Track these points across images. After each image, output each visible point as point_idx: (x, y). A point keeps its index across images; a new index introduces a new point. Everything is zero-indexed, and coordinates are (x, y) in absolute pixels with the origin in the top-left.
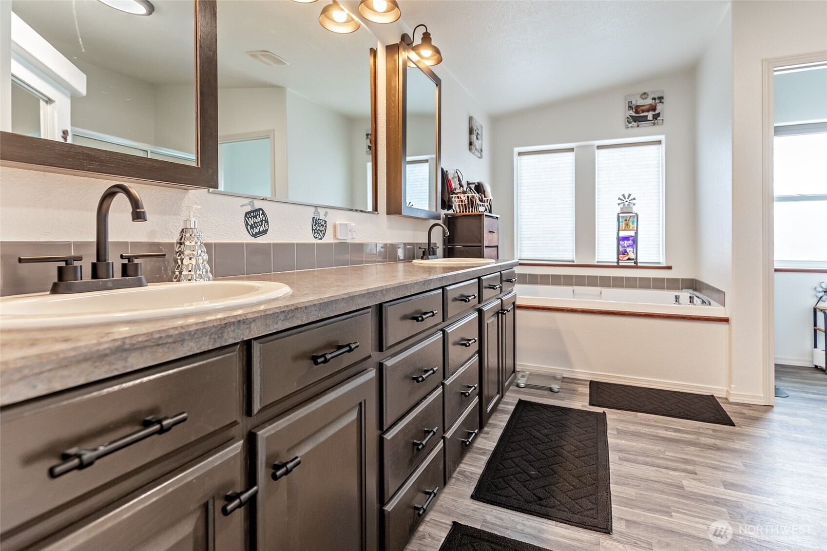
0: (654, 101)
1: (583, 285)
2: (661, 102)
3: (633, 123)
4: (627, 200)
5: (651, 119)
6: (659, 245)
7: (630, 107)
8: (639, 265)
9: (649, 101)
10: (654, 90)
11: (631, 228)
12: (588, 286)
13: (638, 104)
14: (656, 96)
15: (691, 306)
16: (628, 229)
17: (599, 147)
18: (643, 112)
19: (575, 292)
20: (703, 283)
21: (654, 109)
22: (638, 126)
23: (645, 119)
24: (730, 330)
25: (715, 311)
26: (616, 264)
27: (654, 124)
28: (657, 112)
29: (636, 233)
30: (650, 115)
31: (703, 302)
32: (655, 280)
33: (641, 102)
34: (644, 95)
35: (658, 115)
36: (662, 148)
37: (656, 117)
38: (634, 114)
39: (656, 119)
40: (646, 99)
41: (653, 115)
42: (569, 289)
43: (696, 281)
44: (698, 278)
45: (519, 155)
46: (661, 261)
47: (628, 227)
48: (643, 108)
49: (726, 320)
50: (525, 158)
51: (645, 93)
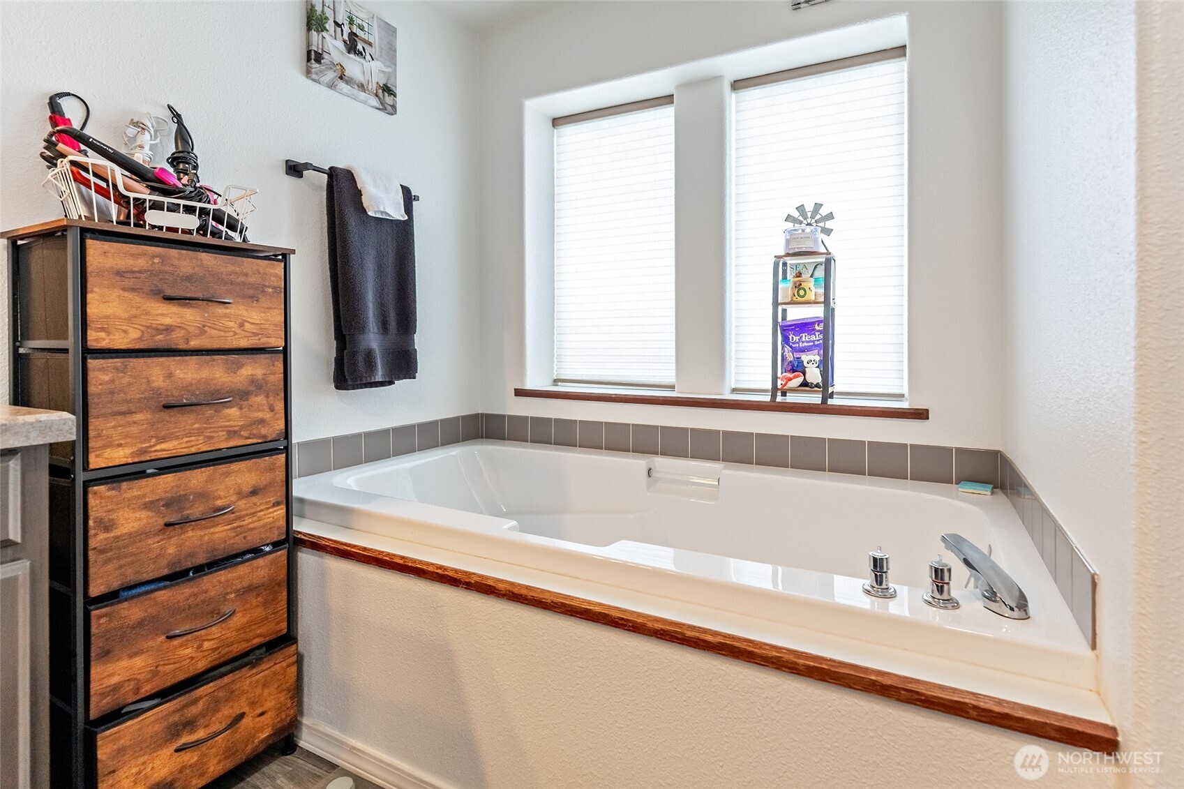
1: (681, 454)
4: (809, 220)
8: (832, 402)
11: (811, 296)
12: (694, 457)
16: (800, 299)
17: (738, 85)
19: (653, 474)
26: (766, 398)
29: (830, 312)
32: (877, 448)
36: (904, 66)
42: (638, 464)
45: (554, 125)
47: (802, 292)
50: (569, 132)
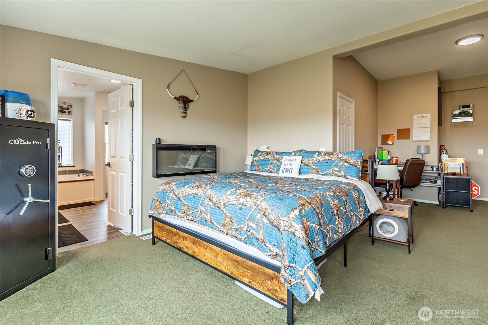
0: (68, 106)
2: (71, 107)
3: (60, 113)
5: (67, 112)
6: (70, 158)
7: (59, 107)
8: (62, 166)
9: (66, 106)
10: (69, 102)
13: (62, 106)
14: (69, 105)
15: (84, 177)
18: (64, 109)
20: (86, 170)
21: (68, 109)
22: (62, 114)
23: (65, 112)
24: (95, 182)
25: (91, 177)
27: (68, 114)
28: (69, 110)
29: (61, 154)
30: (67, 111)
31: (87, 176)
32: (69, 171)
33: (63, 105)
34: (64, 103)
35: (70, 111)
36: (71, 123)
37: (69, 112)
38: (60, 109)
39: (69, 113)
40: (65, 105)
41: (68, 111)
43: (84, 170)
44: (84, 169)
46: (71, 164)
48: (64, 108)
49: (93, 180)
51: (65, 103)
